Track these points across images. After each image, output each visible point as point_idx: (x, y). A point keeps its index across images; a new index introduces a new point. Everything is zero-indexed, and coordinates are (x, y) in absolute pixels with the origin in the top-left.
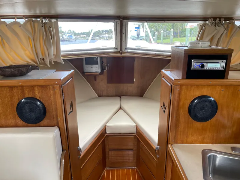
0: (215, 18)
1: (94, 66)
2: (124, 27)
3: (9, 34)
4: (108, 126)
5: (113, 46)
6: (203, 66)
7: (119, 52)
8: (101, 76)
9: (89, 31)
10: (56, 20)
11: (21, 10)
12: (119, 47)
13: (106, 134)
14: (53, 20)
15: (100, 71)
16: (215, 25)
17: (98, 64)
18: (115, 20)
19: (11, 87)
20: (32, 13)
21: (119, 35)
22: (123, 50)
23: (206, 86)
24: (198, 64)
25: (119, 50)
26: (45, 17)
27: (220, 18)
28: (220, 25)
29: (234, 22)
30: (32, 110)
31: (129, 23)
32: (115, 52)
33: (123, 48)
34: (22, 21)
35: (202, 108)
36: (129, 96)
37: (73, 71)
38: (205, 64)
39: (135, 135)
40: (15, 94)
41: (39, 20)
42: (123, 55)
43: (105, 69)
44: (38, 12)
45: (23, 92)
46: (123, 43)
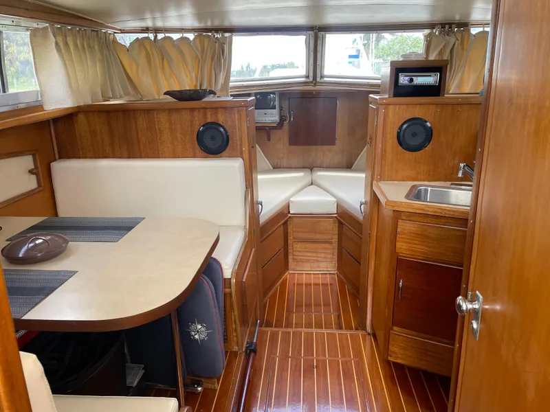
0: (443, 25)
1: (269, 111)
2: (319, 42)
3: (173, 54)
4: (292, 202)
5: (303, 72)
6: (411, 80)
7: (312, 82)
8: (279, 132)
9: (242, 68)
10: (230, 34)
11: (190, 21)
12: (311, 74)
13: (290, 215)
14: (227, 35)
15: (278, 121)
16: (444, 34)
17: (275, 109)
18: (308, 32)
19: (192, 110)
20: (202, 25)
21: (312, 54)
22: (318, 80)
23: (418, 106)
24: (407, 78)
25: (311, 79)
26: (217, 30)
27: (450, 25)
28: (450, 34)
29: (470, 30)
30: (213, 138)
31: (327, 35)
32: (305, 83)
33: (318, 75)
34: (191, 36)
35: (414, 135)
36: (326, 168)
37: (254, 99)
38: (414, 78)
39: (336, 217)
40: (196, 118)
41: (210, 34)
42: (317, 88)
43: (285, 120)
44: (209, 24)
45: (205, 116)
46: (318, 67)
